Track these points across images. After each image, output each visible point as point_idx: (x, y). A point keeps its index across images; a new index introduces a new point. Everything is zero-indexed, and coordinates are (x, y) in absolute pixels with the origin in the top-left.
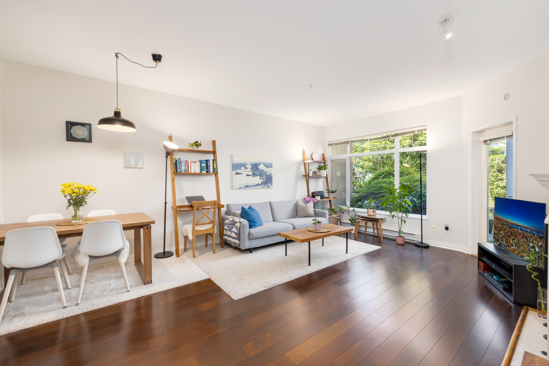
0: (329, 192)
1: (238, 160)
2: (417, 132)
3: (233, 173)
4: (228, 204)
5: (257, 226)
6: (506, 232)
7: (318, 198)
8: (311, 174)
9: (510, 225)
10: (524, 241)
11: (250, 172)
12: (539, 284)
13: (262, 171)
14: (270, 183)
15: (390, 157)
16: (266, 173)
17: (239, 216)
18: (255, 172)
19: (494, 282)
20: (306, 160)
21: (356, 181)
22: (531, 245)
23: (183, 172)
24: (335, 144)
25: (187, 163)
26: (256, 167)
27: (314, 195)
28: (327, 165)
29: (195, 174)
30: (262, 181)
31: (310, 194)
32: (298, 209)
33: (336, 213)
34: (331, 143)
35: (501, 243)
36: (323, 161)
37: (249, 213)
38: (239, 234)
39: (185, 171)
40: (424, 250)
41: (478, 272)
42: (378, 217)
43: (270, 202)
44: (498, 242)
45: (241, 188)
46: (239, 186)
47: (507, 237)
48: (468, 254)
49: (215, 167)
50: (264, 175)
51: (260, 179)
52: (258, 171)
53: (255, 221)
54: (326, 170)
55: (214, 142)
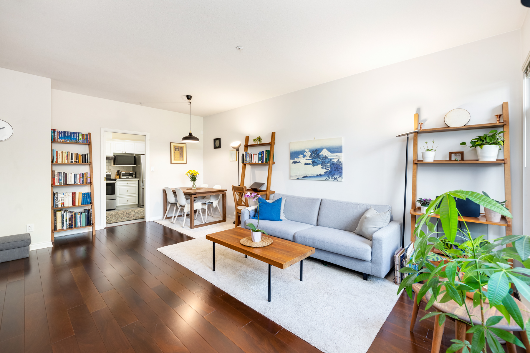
1: (296, 147)
3: (290, 162)
11: (309, 160)
13: (325, 157)
14: (338, 175)
16: (331, 160)
18: (315, 160)
25: (251, 156)
26: (317, 153)
29: (255, 164)
30: (326, 170)
36: (498, 123)
43: (321, 200)
45: (299, 178)
46: (297, 175)
50: (328, 163)
51: (322, 168)
52: (320, 158)
55: (273, 134)
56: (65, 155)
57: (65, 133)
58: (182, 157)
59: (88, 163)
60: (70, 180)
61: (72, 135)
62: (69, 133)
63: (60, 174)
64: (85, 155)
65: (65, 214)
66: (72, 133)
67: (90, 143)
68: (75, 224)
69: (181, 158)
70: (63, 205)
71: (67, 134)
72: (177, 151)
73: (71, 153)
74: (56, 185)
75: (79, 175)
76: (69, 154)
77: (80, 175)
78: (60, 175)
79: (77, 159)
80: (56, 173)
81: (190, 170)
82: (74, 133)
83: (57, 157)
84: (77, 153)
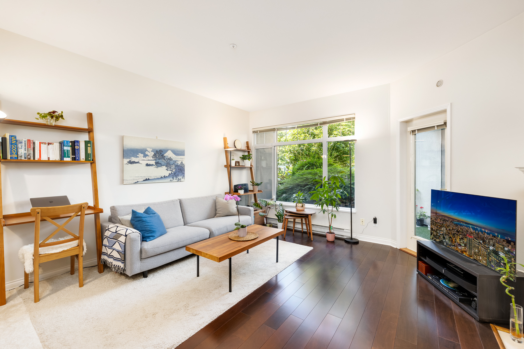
0: (253, 184)
1: (131, 144)
2: (346, 120)
3: (124, 161)
4: (113, 207)
5: (156, 237)
6: (450, 229)
7: (241, 192)
8: (233, 164)
9: (456, 222)
10: (479, 242)
11: (151, 160)
12: (513, 300)
13: (170, 159)
14: (181, 176)
15: (309, 149)
16: (175, 162)
17: (128, 224)
18: (159, 161)
19: (444, 289)
20: (228, 148)
21: (280, 172)
22: (491, 248)
23: (23, 158)
24: (261, 131)
25: (32, 145)
26: (161, 154)
27: (236, 189)
28: (251, 154)
29: (49, 163)
30: (170, 172)
31: (233, 187)
32: (217, 206)
33: (261, 209)
34: (256, 130)
35: (442, 240)
36: (247, 150)
37: (144, 219)
38: (123, 253)
39: (27, 156)
40: (354, 247)
41: (417, 273)
42: (307, 212)
43: (180, 200)
44: (438, 239)
45: (137, 182)
46: (134, 179)
47: (452, 235)
48: (396, 248)
49: (89, 151)
50: (172, 165)
51: (166, 169)
52: (164, 160)
53: (152, 229)
54: (250, 160)
55: (90, 116)
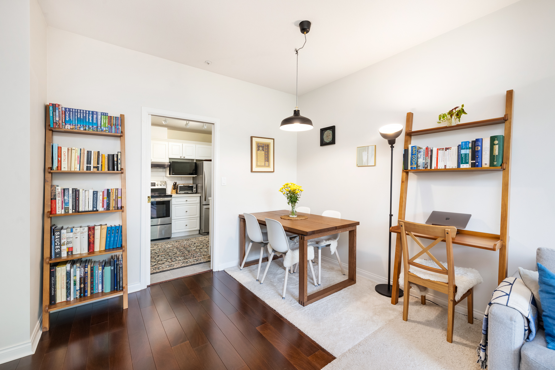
23: (422, 168)
25: (430, 153)
29: (446, 171)
39: (425, 165)
49: (496, 152)
55: (510, 95)
56: (75, 155)
57: (75, 112)
58: (268, 161)
59: (117, 170)
60: (85, 204)
61: (89, 116)
62: (83, 113)
63: (66, 191)
64: (113, 155)
65: (72, 270)
66: (89, 114)
67: (122, 132)
68: (92, 289)
69: (267, 163)
70: (70, 253)
71: (80, 115)
72: (261, 151)
73: (88, 152)
74: (57, 213)
75: (101, 193)
76: (84, 153)
77: (103, 192)
78: (66, 194)
79: (98, 163)
80: (59, 190)
81: (286, 183)
82: (93, 112)
83: (59, 158)
84: (99, 152)
